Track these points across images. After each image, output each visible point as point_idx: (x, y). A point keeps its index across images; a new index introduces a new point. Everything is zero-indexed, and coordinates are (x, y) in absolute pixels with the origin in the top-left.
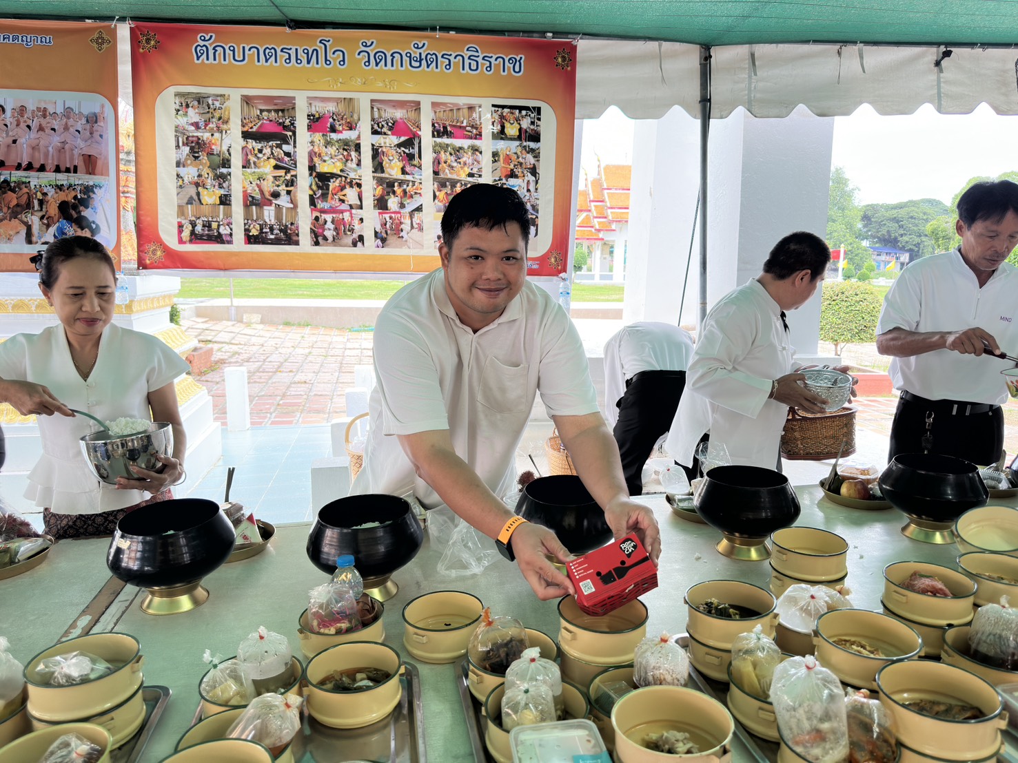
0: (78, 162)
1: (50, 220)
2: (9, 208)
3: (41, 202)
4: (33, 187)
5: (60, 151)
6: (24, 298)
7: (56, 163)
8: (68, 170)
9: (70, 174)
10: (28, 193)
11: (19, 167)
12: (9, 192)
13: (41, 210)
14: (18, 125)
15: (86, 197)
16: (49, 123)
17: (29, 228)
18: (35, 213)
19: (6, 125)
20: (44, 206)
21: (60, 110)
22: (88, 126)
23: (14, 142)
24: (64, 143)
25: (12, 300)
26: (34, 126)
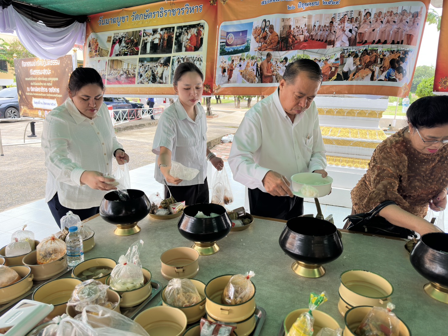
0: (404, 38)
1: (385, 68)
2: (365, 63)
3: (382, 60)
4: (379, 52)
5: (396, 33)
7: (393, 39)
8: (398, 43)
9: (399, 45)
10: (376, 55)
11: (373, 42)
12: (367, 55)
13: (381, 64)
14: (376, 21)
15: (404, 56)
16: (393, 18)
17: (373, 73)
18: (378, 65)
19: (370, 22)
20: (383, 62)
21: (400, 11)
22: (413, 19)
23: (374, 30)
24: (399, 28)
26: (385, 21)
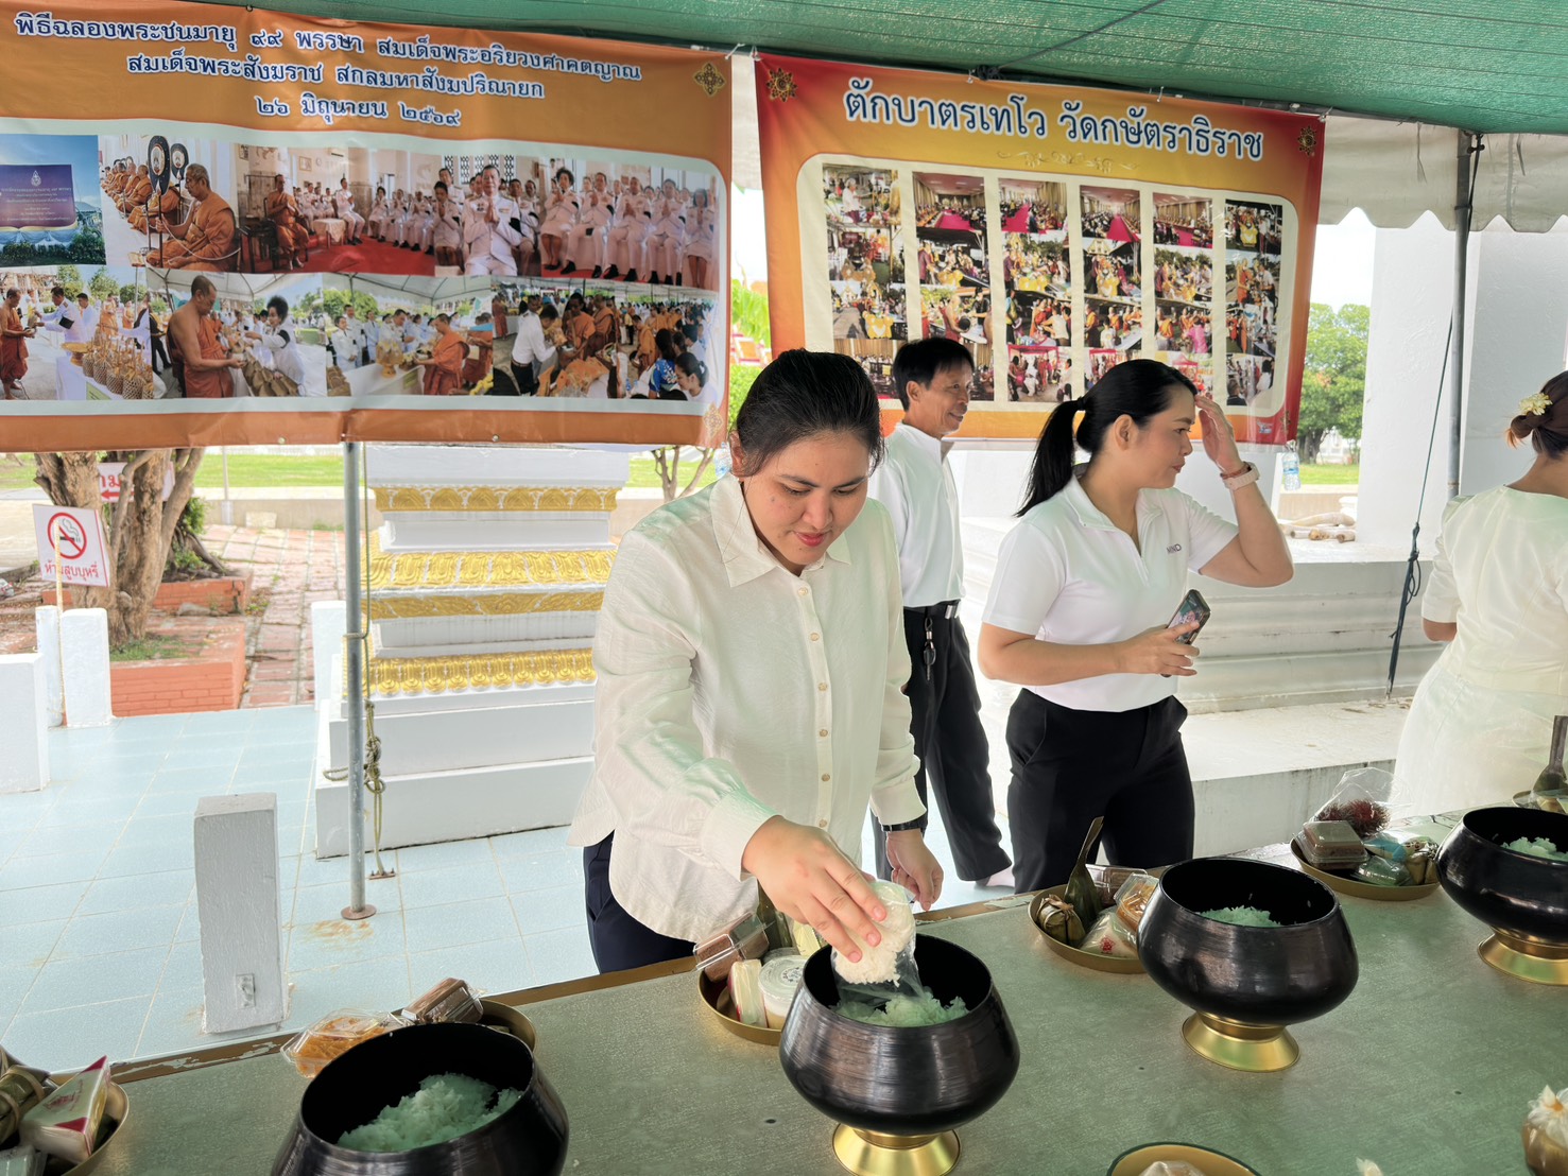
0: (683, 267)
1: (644, 359)
2: (583, 339)
3: (631, 331)
4: (618, 306)
5: (657, 249)
6: (454, 485)
7: (651, 269)
8: (668, 281)
9: (672, 287)
10: (611, 315)
11: (596, 272)
12: (583, 314)
13: (631, 343)
14: (594, 204)
15: (693, 323)
16: (640, 202)
17: (613, 372)
18: (623, 348)
19: (575, 204)
20: (635, 338)
21: (656, 183)
22: (695, 212)
23: (589, 231)
24: (663, 236)
25: (433, 490)
26: (619, 205)
